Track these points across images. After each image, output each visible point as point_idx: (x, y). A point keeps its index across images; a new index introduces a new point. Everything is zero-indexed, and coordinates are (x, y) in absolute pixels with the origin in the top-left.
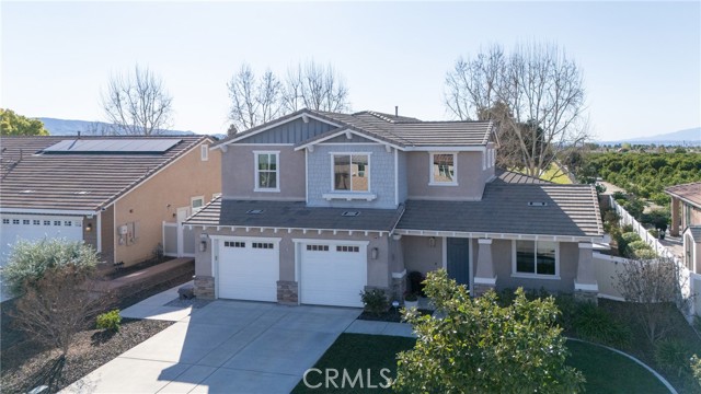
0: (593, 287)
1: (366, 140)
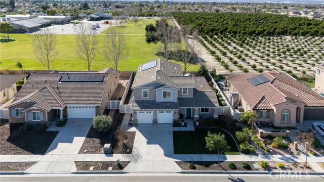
0: (217, 116)
1: (170, 88)
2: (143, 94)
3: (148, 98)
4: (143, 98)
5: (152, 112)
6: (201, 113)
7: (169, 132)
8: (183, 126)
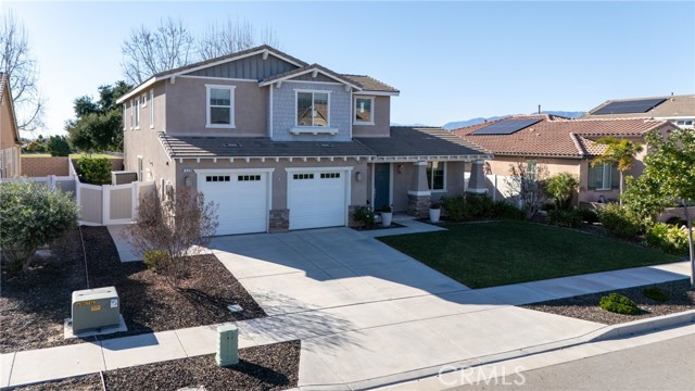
1: (327, 80)
2: (209, 106)
3: (232, 125)
4: (209, 125)
5: (266, 173)
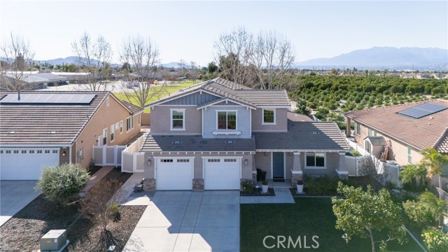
0: (346, 173)
1: (235, 104)
2: (172, 119)
3: (184, 129)
6: (306, 167)
7: (231, 207)
8: (266, 195)
